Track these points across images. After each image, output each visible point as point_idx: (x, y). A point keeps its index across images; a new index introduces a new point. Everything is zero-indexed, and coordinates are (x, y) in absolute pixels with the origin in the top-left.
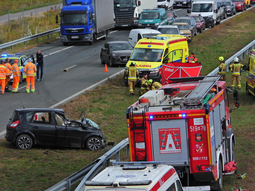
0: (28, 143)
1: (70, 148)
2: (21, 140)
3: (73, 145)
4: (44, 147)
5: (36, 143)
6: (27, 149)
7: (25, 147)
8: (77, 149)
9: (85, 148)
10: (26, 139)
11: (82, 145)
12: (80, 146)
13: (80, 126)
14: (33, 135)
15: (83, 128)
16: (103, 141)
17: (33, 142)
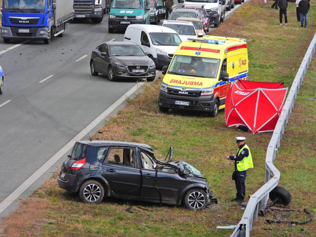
0: (98, 194)
1: (160, 205)
2: (88, 188)
3: (166, 200)
4: (120, 202)
5: (109, 195)
6: (97, 203)
7: (93, 199)
8: (171, 206)
9: (183, 205)
10: (95, 187)
11: (178, 201)
12: (175, 203)
13: (176, 172)
14: (106, 182)
15: (182, 175)
16: (208, 196)
17: (106, 193)
